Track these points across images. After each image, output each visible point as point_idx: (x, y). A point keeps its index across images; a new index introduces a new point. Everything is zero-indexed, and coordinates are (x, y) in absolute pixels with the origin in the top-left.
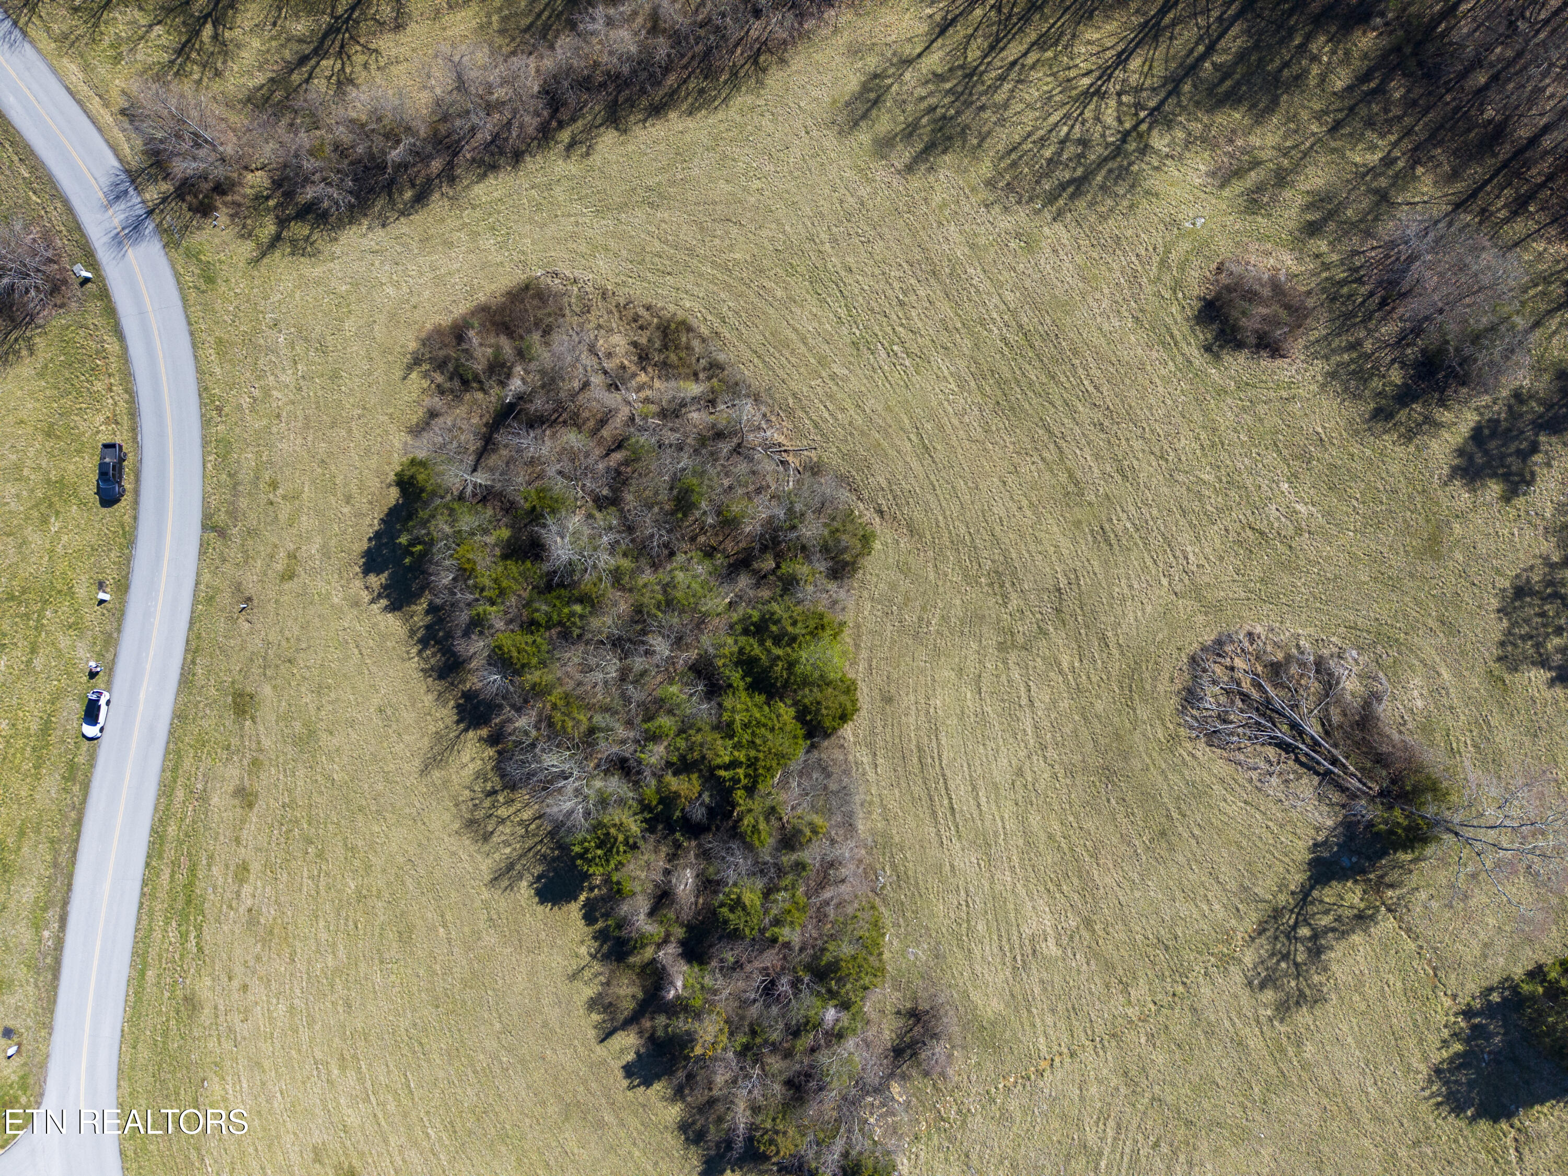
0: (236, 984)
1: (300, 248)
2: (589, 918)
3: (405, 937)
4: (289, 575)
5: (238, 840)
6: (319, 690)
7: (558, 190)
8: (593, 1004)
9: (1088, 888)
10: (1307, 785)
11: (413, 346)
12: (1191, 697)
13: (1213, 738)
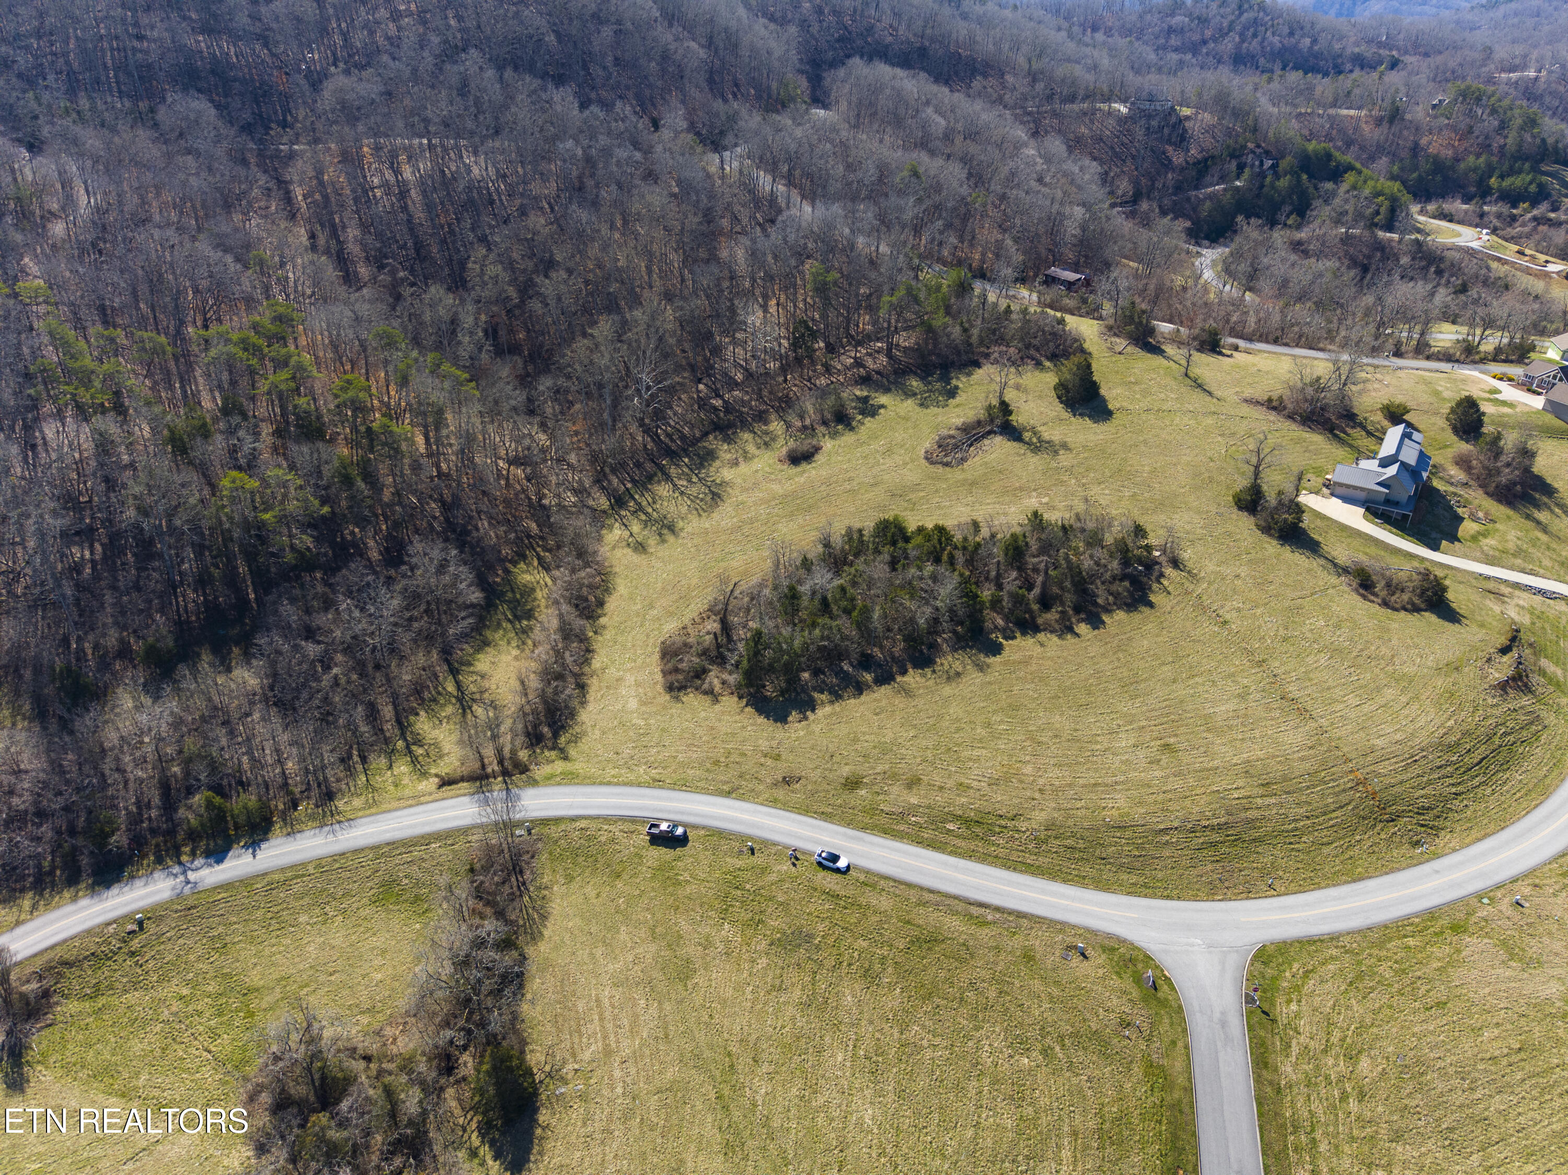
0: (1037, 795)
1: (576, 739)
2: (1014, 638)
3: (1016, 708)
4: (777, 757)
5: (941, 788)
6: (855, 740)
7: (620, 639)
8: (1060, 637)
9: (1021, 489)
10: (986, 442)
11: (668, 697)
12: (947, 464)
13: (964, 460)
